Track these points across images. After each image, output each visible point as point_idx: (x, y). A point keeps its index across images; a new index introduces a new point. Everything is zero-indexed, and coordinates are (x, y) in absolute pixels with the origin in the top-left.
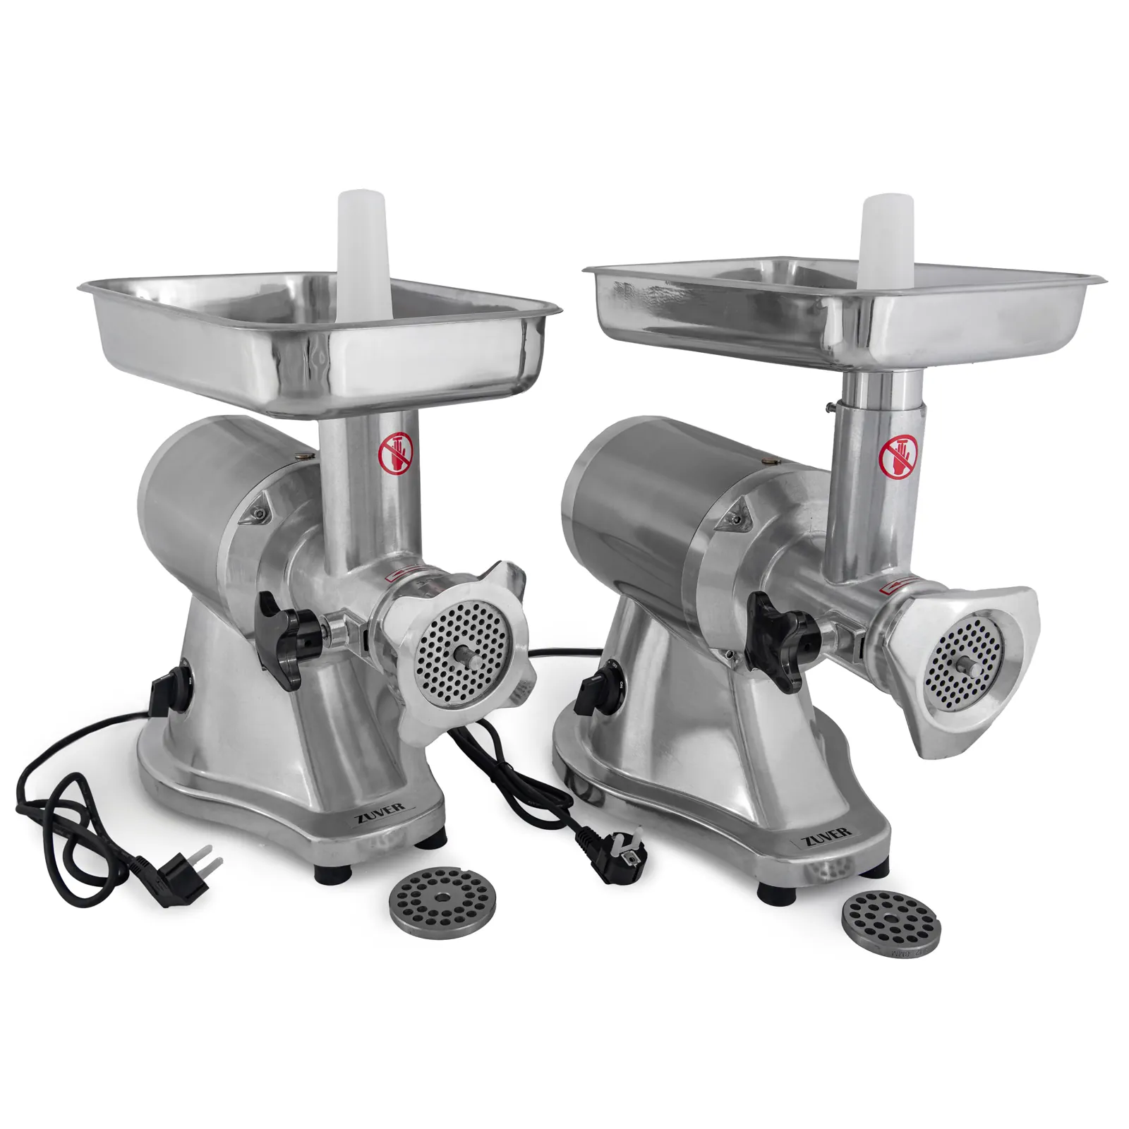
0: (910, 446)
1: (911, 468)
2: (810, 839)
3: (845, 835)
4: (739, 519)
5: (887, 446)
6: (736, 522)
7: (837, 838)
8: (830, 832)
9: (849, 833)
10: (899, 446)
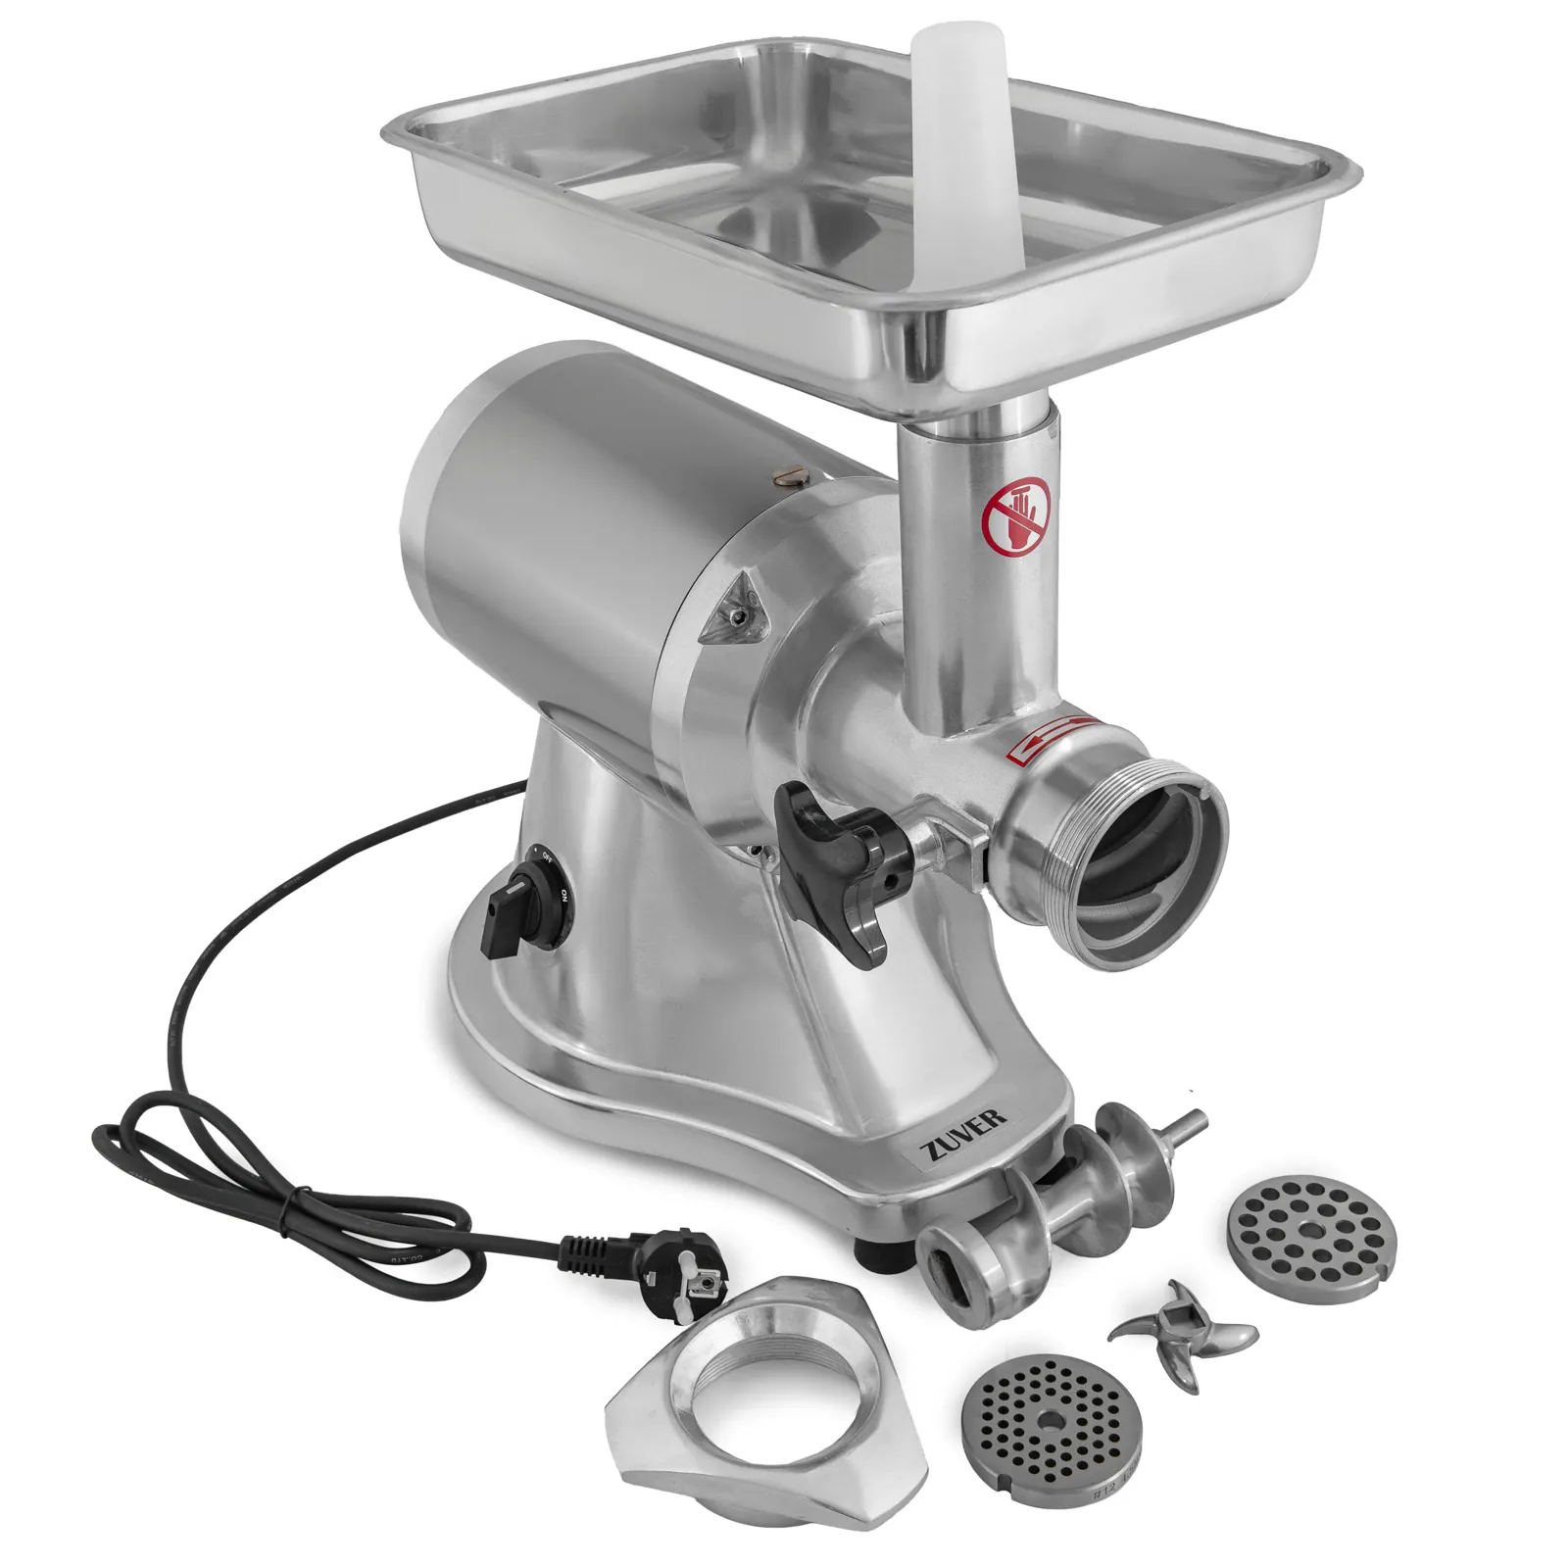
0: (1035, 496)
1: (1041, 531)
2: (937, 1145)
3: (995, 1125)
4: (743, 615)
5: (994, 503)
6: (738, 622)
7: (980, 1133)
8: (969, 1124)
9: (1002, 1120)
10: (1016, 499)
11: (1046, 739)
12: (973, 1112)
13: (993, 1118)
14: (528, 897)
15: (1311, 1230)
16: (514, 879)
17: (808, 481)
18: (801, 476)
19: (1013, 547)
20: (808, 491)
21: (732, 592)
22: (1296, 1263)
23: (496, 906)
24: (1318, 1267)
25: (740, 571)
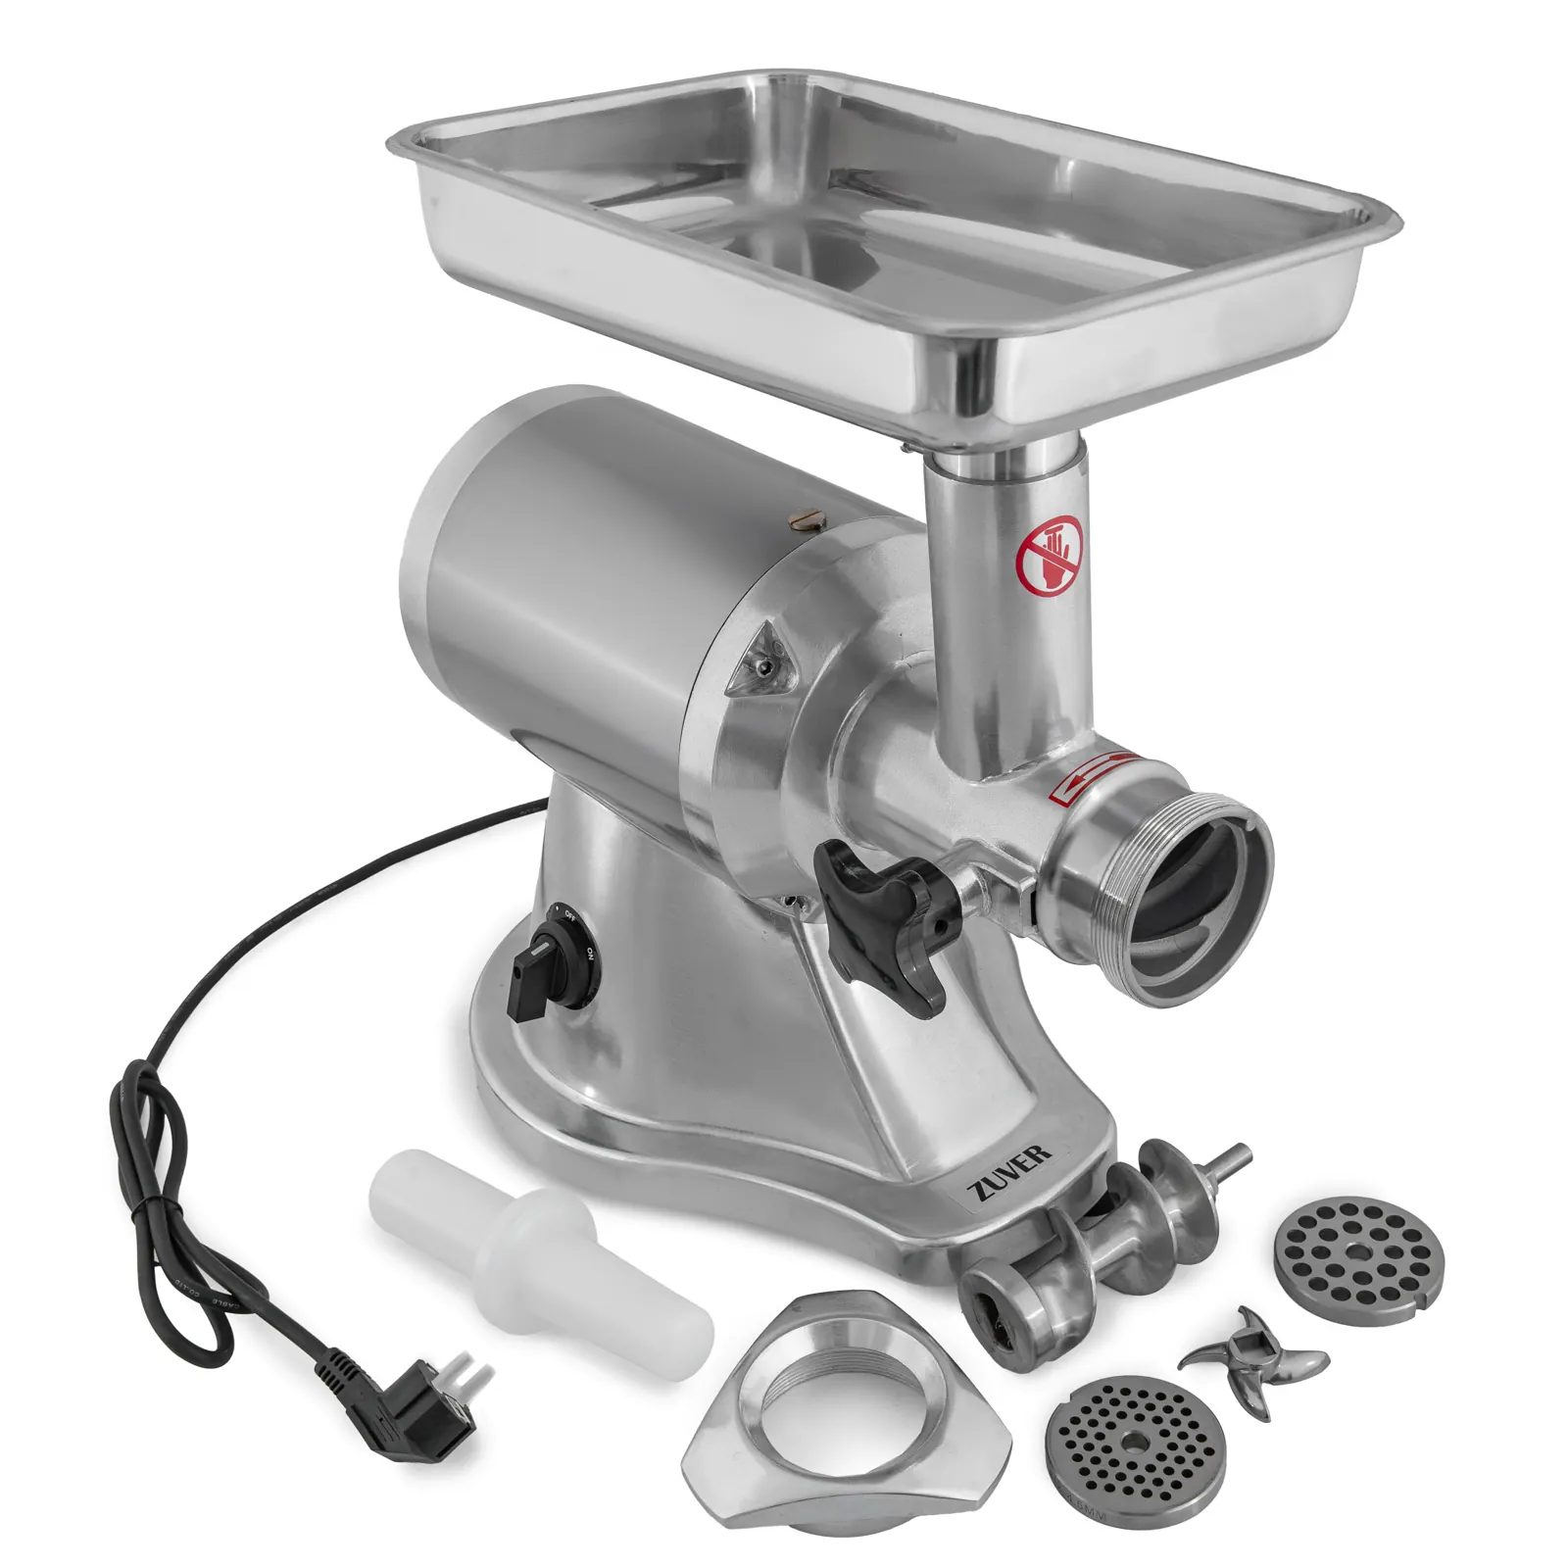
0: (1068, 534)
1: (1075, 569)
2: (982, 1183)
3: (1040, 1161)
4: (769, 666)
5: (1028, 544)
6: (764, 673)
7: (1026, 1170)
8: (1014, 1161)
9: (1048, 1156)
10: (1049, 538)
11: (1088, 778)
12: (1017, 1148)
13: (1037, 1154)
14: (554, 957)
15: (1359, 1252)
16: (537, 939)
17: (825, 524)
18: (817, 519)
19: (1048, 587)
20: (826, 534)
21: (756, 642)
22: (1334, 1283)
23: (521, 967)
24: (1355, 1289)
25: (764, 620)
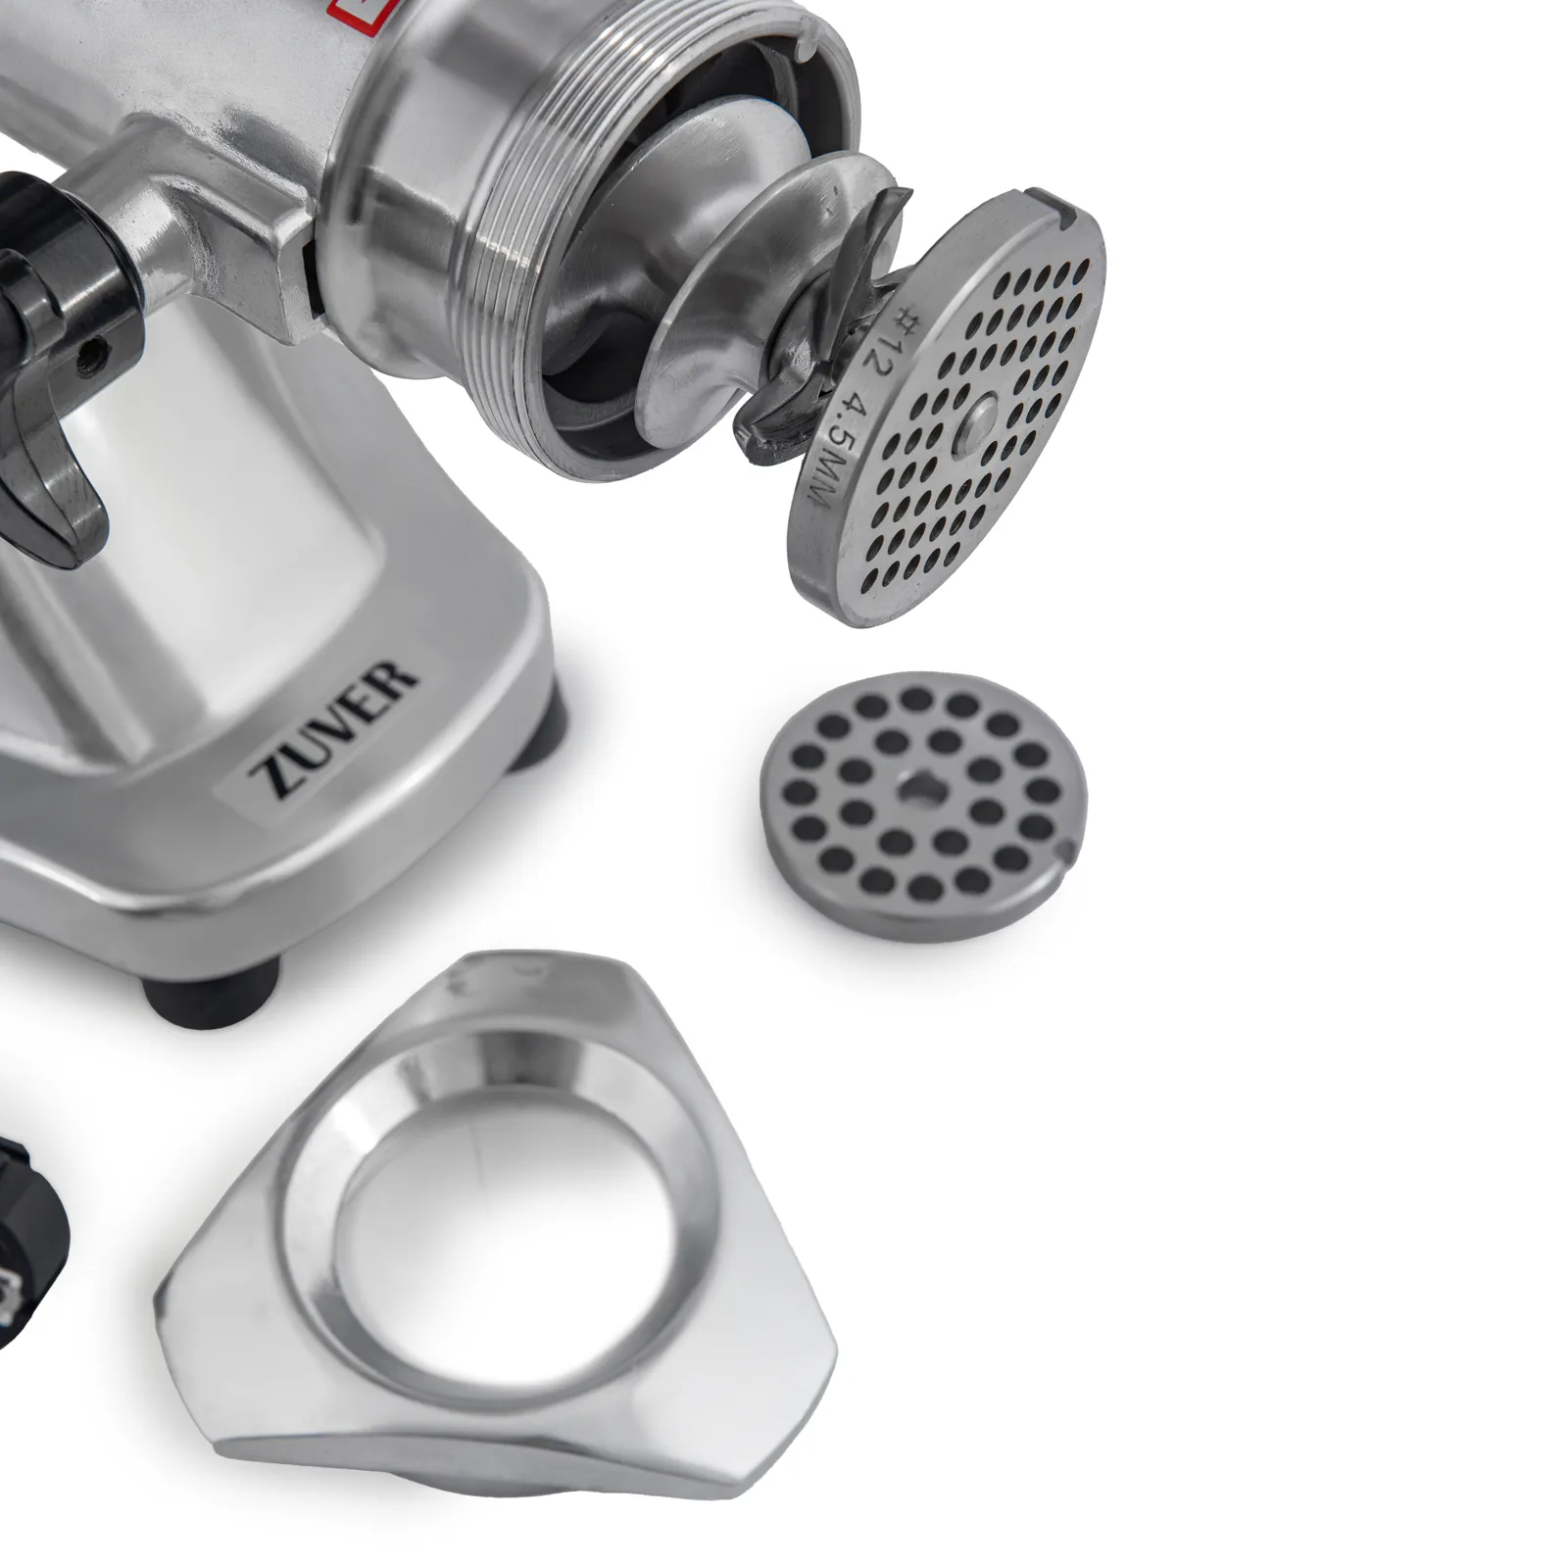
8: (343, 701)
9: (409, 681)
12: (347, 675)
13: (389, 680)
15: (925, 789)
22: (906, 869)
24: (946, 868)
